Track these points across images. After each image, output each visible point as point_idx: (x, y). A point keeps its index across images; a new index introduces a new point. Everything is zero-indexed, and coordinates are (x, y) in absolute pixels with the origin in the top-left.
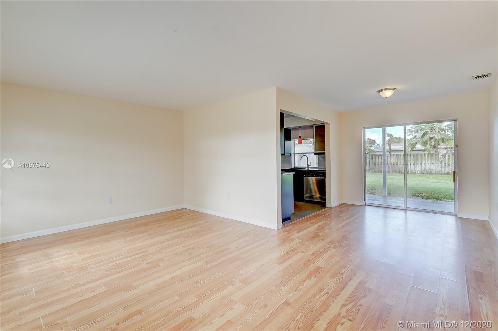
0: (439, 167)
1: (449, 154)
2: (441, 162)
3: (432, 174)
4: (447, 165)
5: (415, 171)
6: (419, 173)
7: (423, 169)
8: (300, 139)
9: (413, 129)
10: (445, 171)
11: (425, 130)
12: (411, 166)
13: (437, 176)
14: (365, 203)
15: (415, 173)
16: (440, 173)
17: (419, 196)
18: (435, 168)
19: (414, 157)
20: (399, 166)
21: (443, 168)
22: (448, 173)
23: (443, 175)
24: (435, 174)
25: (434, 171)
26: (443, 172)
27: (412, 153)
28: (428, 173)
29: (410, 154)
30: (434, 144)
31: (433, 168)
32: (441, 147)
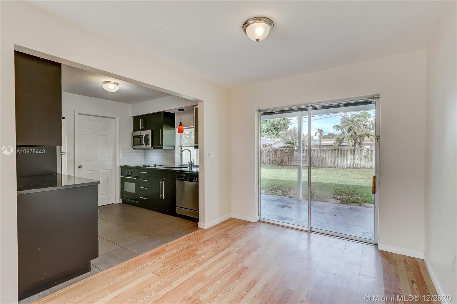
0: (363, 162)
1: (372, 150)
2: (365, 157)
3: (357, 168)
4: (370, 160)
5: (342, 165)
6: (345, 167)
7: (349, 163)
8: (181, 127)
9: (341, 125)
10: (369, 166)
11: (351, 126)
12: (338, 161)
13: (361, 171)
14: (260, 219)
15: (342, 168)
16: (364, 168)
17: (338, 199)
18: (360, 163)
19: (341, 152)
20: (328, 161)
21: (366, 163)
22: (371, 168)
23: (366, 170)
24: (360, 168)
25: (358, 166)
26: (367, 166)
27: (340, 148)
28: (354, 168)
29: (338, 149)
30: (359, 139)
31: (358, 163)
32: (366, 143)
